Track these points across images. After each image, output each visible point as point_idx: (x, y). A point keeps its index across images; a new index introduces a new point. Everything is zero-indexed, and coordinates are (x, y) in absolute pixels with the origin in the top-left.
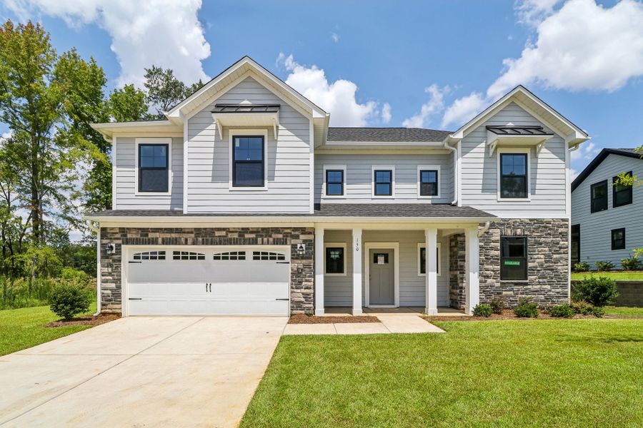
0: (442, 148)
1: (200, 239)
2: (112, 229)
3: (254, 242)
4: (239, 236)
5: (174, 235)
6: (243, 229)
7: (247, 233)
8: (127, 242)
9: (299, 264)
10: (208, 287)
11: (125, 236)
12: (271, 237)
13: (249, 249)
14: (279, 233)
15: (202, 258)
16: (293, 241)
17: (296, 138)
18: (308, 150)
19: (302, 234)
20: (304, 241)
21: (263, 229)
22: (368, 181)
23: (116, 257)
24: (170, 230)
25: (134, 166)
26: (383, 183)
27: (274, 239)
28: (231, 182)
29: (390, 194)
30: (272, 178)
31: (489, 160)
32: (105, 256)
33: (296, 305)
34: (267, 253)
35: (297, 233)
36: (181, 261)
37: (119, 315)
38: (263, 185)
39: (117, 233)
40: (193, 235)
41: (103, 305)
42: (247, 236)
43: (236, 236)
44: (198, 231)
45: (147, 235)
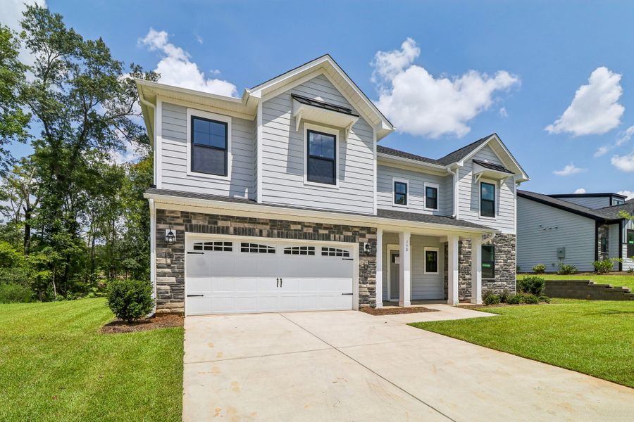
1: (276, 231)
2: (172, 212)
3: (327, 238)
4: (314, 231)
5: (247, 225)
6: (317, 224)
7: (321, 228)
8: (192, 229)
9: (366, 260)
10: (279, 283)
11: (190, 221)
12: (342, 234)
13: (318, 244)
14: (349, 231)
15: (272, 251)
16: (361, 240)
17: (363, 144)
18: (372, 156)
19: (368, 233)
20: (370, 240)
21: (335, 226)
23: (177, 246)
24: (243, 220)
27: (344, 236)
28: (306, 176)
29: (406, 204)
30: (342, 177)
31: (474, 186)
32: (162, 242)
33: (363, 299)
34: (334, 250)
35: (363, 232)
36: (249, 253)
37: (181, 315)
38: (335, 183)
39: (178, 218)
40: (268, 227)
41: (159, 303)
42: (321, 232)
43: (311, 231)
44: (273, 223)
45: (216, 223)
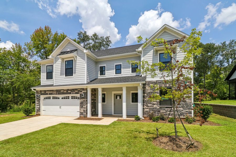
0: (136, 54)
1: (57, 93)
2: (38, 91)
3: (70, 93)
4: (67, 92)
5: (52, 92)
6: (68, 89)
7: (68, 90)
8: (42, 94)
9: (82, 100)
10: (60, 107)
11: (41, 92)
12: (75, 91)
13: (70, 96)
15: (59, 98)
16: (81, 93)
17: (82, 59)
18: (84, 63)
19: (83, 90)
20: (84, 93)
21: (73, 89)
22: (113, 69)
23: (39, 99)
24: (51, 91)
25: (45, 72)
26: (118, 69)
28: (65, 75)
29: (121, 73)
30: (75, 73)
31: (155, 57)
32: (37, 99)
33: (81, 114)
34: (75, 97)
35: (81, 90)
36: (54, 99)
37: (40, 115)
38: (73, 75)
40: (56, 92)
41: (37, 112)
42: (69, 92)
43: (66, 92)
44: (57, 91)
45: (46, 92)
